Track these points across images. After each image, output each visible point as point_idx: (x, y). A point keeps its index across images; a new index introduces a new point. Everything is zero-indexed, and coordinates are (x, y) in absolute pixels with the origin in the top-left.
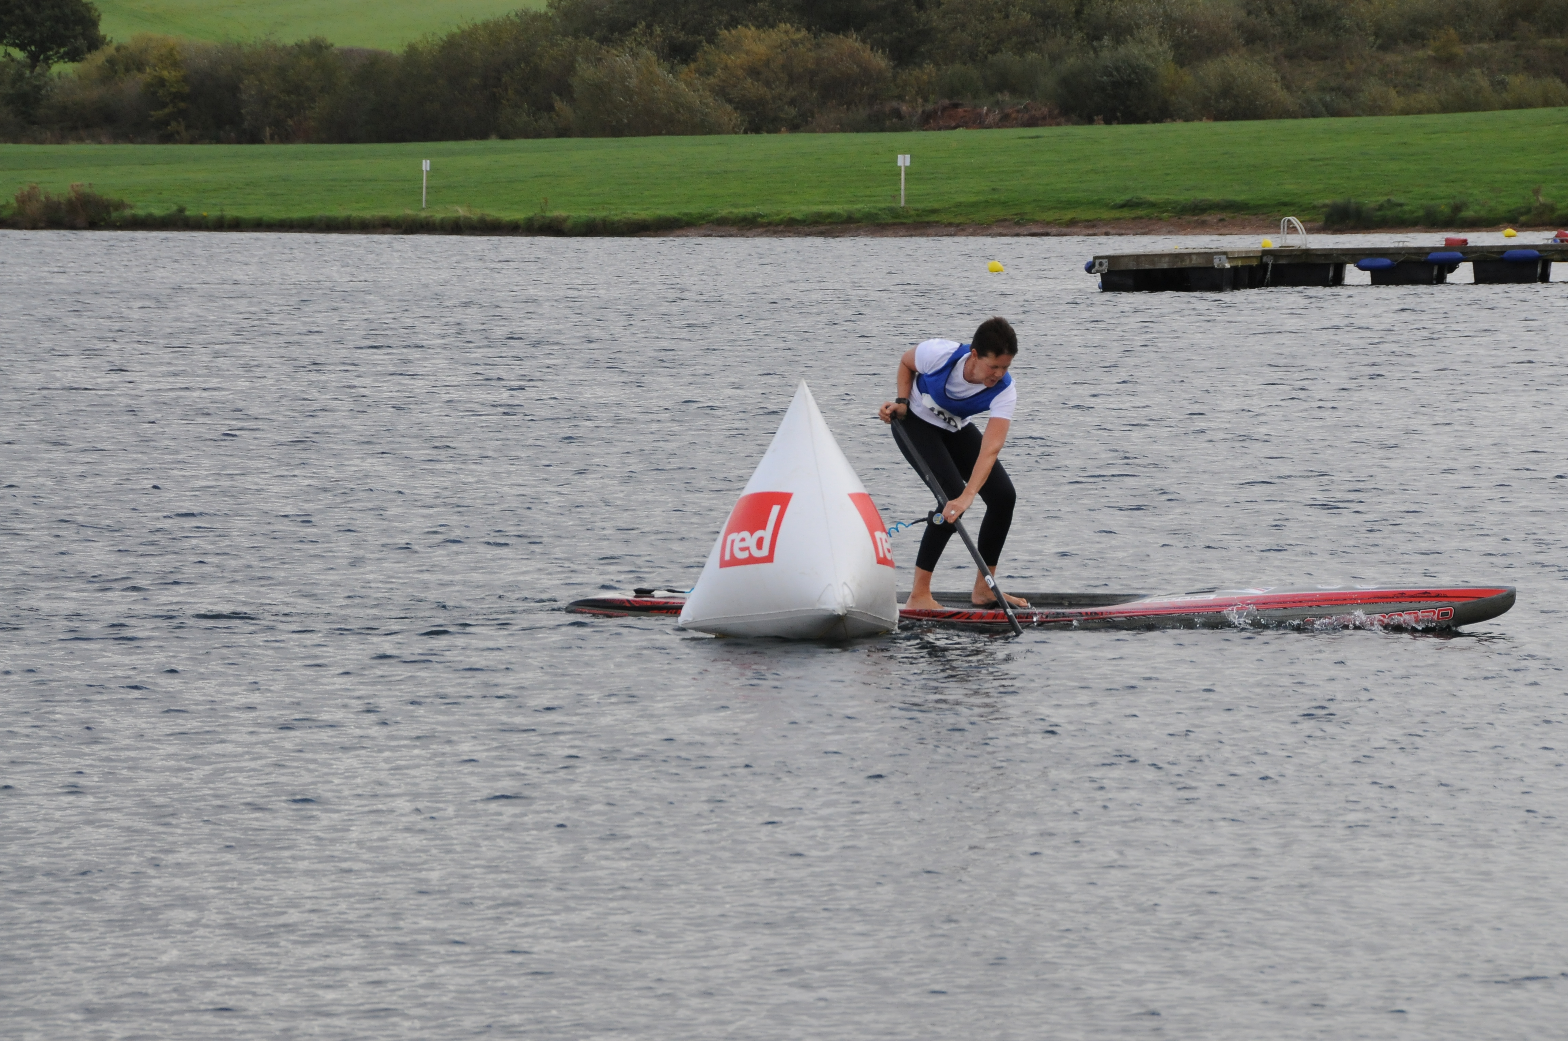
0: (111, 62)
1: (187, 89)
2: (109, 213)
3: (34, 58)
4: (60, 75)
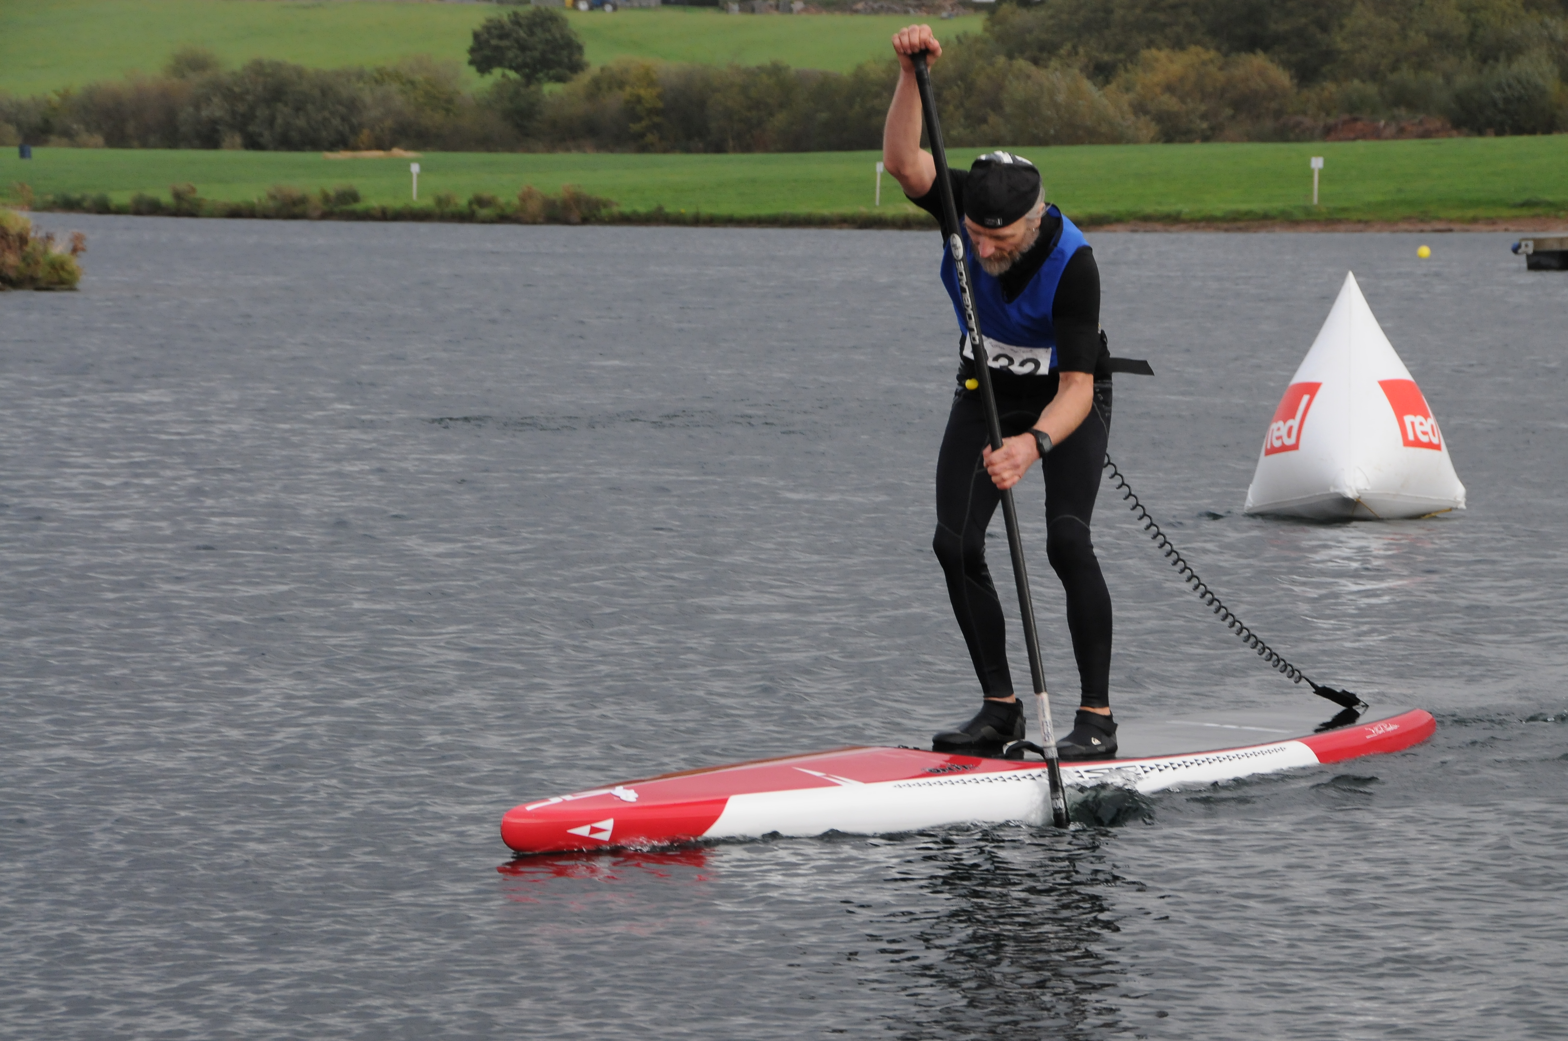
0: (596, 83)
1: (660, 105)
2: (598, 210)
3: (529, 79)
4: (551, 93)
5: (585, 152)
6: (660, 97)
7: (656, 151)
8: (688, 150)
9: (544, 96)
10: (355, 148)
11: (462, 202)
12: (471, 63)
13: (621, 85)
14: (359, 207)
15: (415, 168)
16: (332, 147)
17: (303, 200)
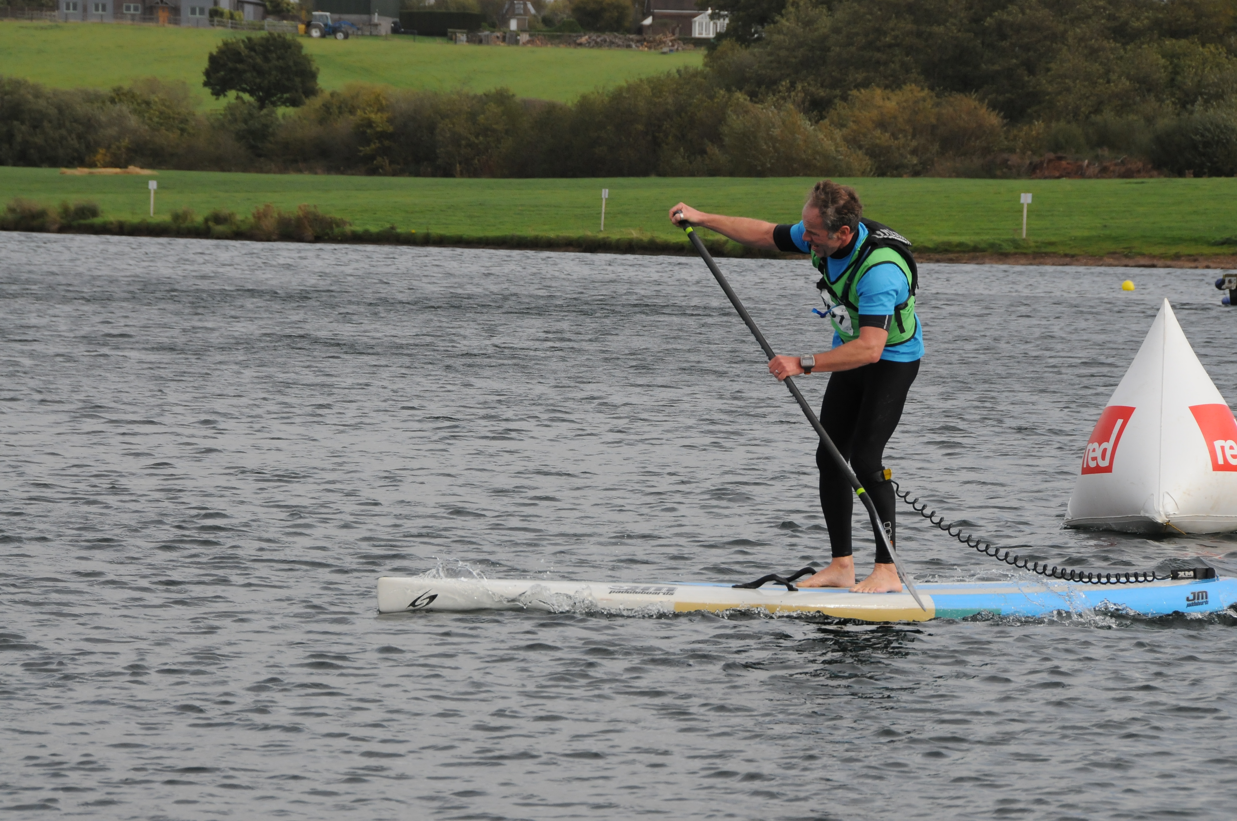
0: (326, 106)
1: (391, 129)
2: (332, 228)
3: (262, 102)
4: (284, 116)
5: (316, 173)
6: (390, 121)
7: (385, 174)
8: (417, 174)
9: (277, 119)
10: (93, 165)
11: (199, 219)
12: (206, 84)
13: (352, 109)
14: (97, 221)
15: (153, 185)
16: (70, 164)
17: (42, 214)
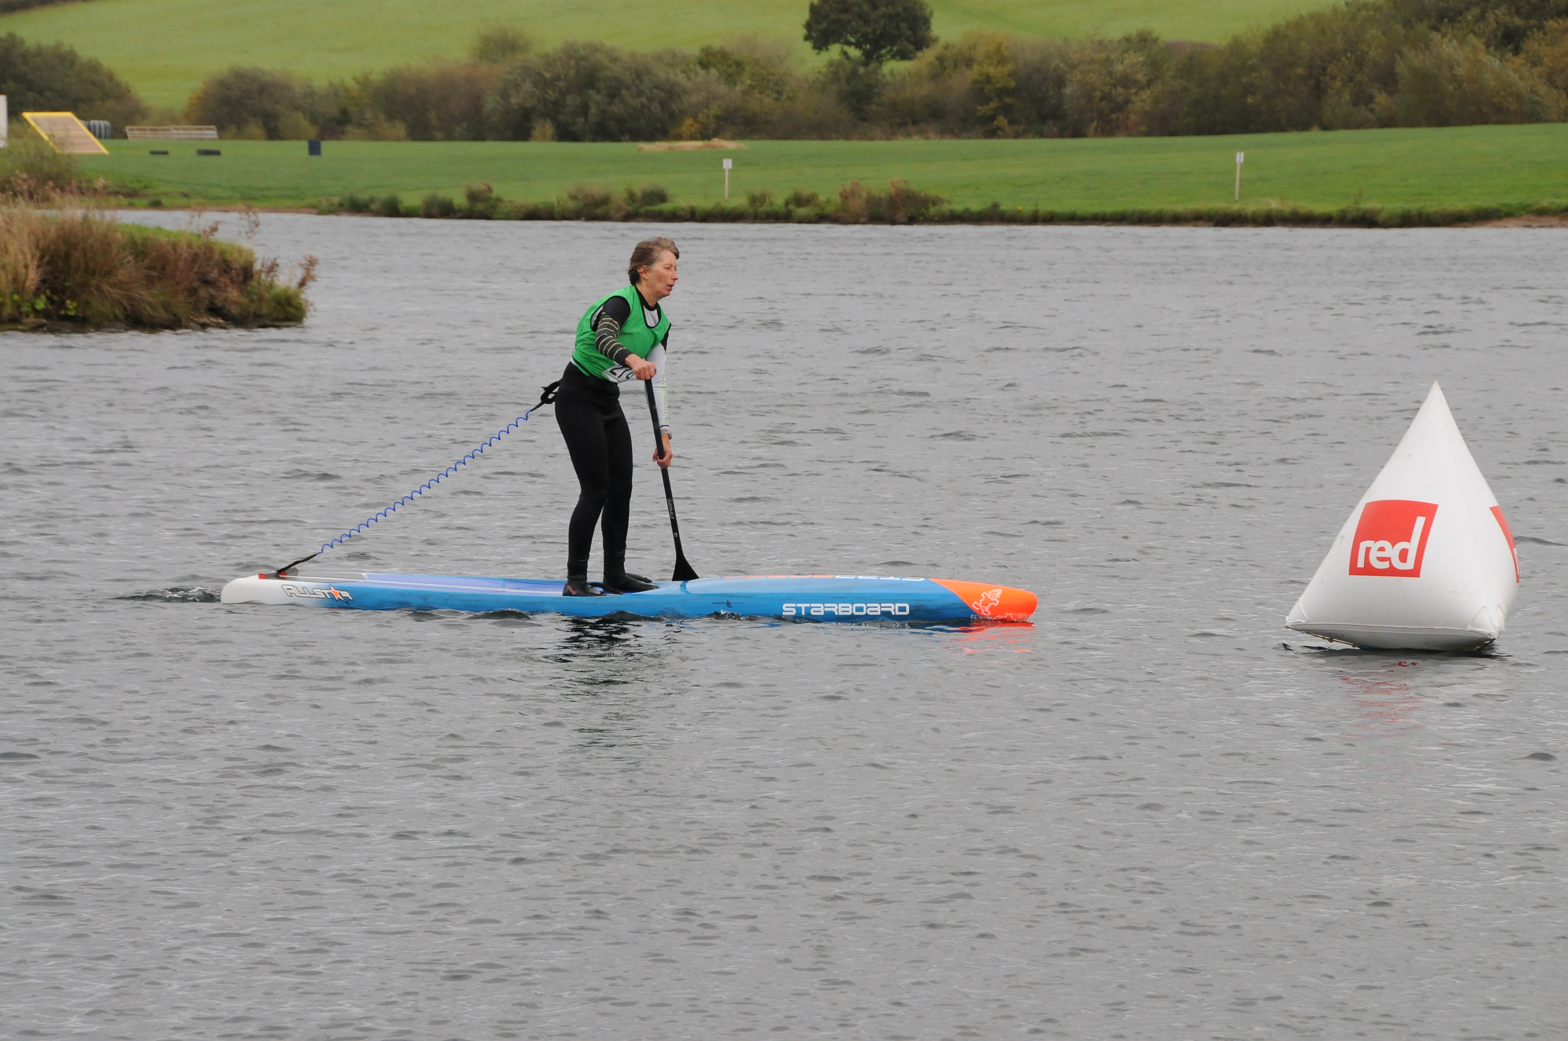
0: (941, 59)
1: (1013, 84)
2: (927, 208)
3: (869, 56)
4: (892, 72)
5: (926, 137)
6: (1011, 75)
7: (1006, 136)
8: (1042, 135)
9: (884, 76)
10: (679, 137)
11: (778, 201)
12: (807, 38)
13: (969, 63)
14: (666, 207)
15: (727, 164)
16: (651, 137)
17: (605, 201)
